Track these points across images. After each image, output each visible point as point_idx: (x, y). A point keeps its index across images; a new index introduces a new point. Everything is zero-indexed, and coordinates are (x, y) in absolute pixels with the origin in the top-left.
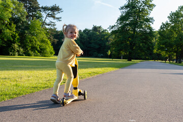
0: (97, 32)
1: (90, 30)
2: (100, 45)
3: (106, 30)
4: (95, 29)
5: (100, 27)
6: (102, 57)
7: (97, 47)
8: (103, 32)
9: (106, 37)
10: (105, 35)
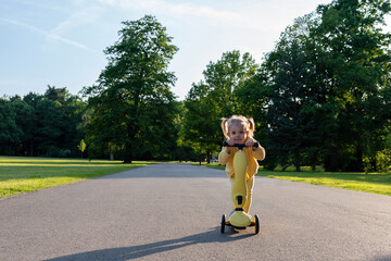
0: (57, 102)
1: (42, 97)
2: (62, 129)
3: (77, 97)
4: (52, 93)
5: (63, 90)
6: (68, 156)
7: (58, 133)
8: (70, 100)
9: (77, 112)
10: (74, 108)
